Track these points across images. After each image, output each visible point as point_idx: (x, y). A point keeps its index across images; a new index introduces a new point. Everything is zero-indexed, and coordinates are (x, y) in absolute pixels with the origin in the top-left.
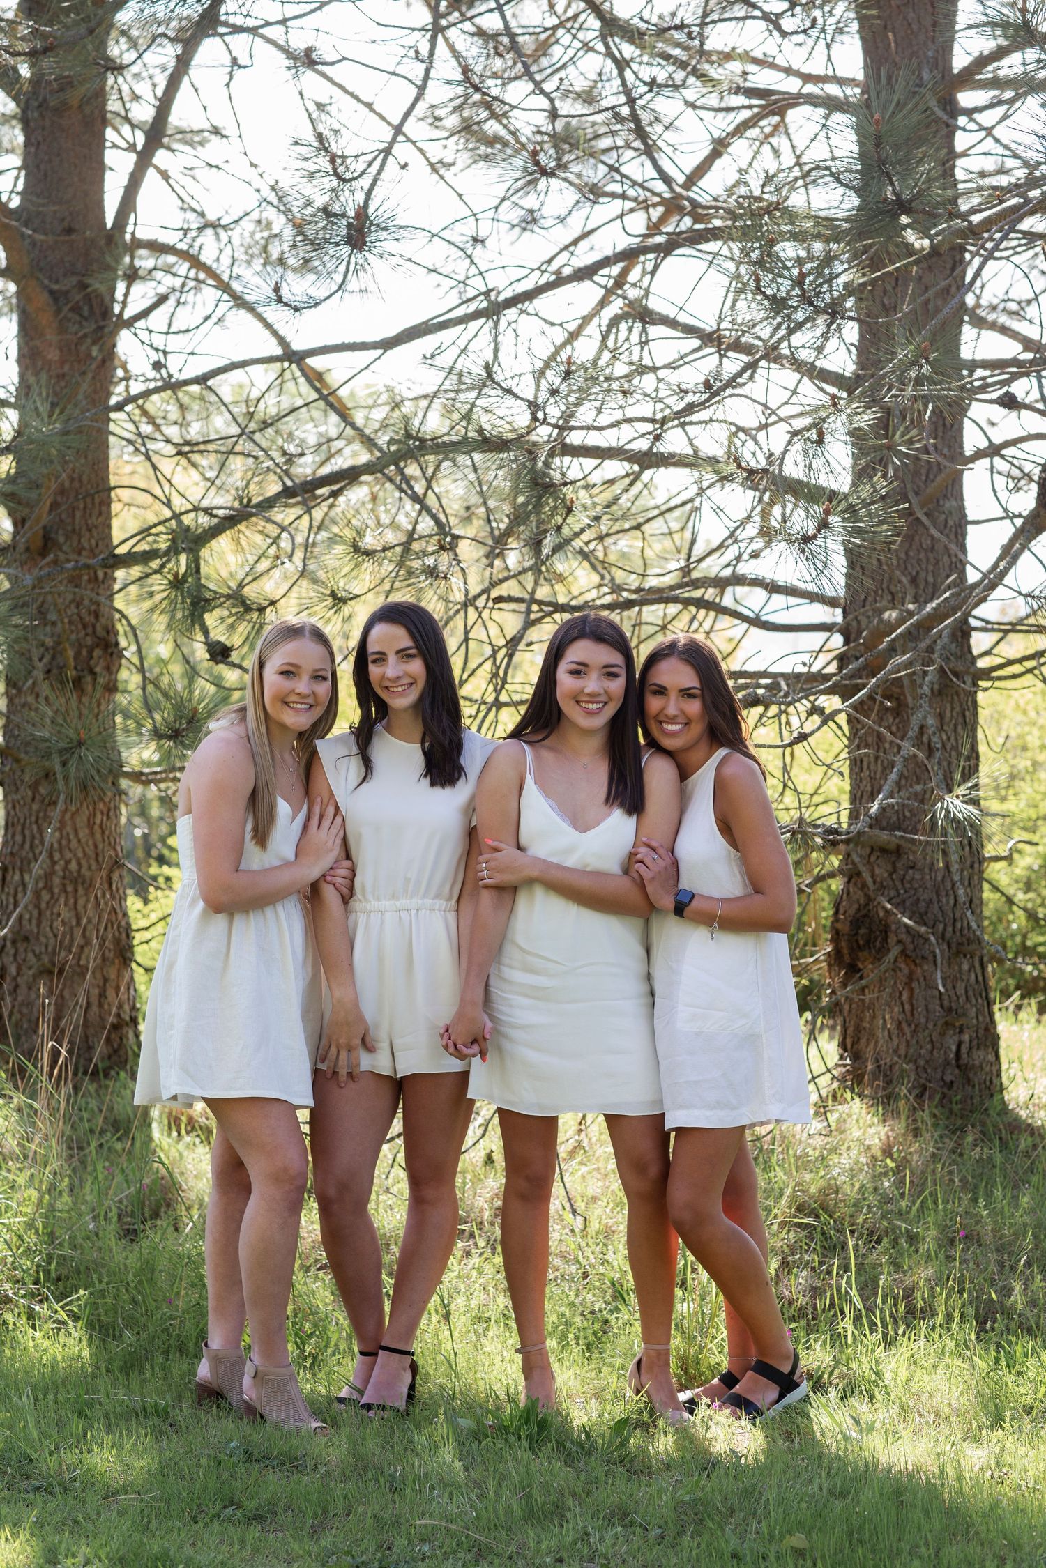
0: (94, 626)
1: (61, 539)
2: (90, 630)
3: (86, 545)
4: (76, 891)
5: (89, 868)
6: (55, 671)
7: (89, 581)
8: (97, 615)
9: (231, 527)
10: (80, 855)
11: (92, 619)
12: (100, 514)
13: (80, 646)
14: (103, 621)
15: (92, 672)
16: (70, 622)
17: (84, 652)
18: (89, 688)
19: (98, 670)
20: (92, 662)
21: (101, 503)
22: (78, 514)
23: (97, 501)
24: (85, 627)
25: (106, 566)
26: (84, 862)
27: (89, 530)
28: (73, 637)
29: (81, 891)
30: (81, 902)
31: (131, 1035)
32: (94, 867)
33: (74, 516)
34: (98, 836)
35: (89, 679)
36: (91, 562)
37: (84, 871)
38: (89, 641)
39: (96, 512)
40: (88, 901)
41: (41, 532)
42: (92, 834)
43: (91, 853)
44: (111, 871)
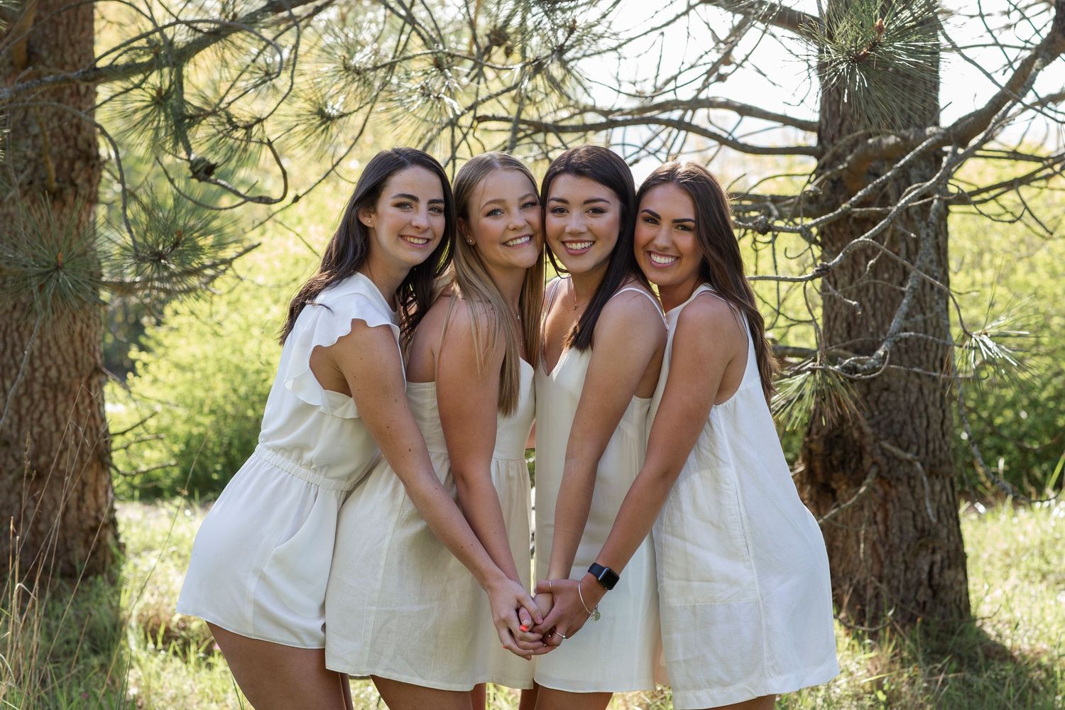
0: (76, 139)
1: (45, 53)
2: (72, 143)
3: (68, 59)
4: (56, 397)
5: (69, 375)
6: (37, 183)
7: (72, 95)
8: (79, 128)
9: (216, 41)
10: (60, 362)
11: (74, 132)
12: (83, 30)
13: (62, 158)
14: (84, 134)
15: (73, 184)
16: (52, 135)
17: (66, 164)
18: (70, 199)
19: (79, 181)
20: (74, 175)
21: (84, 19)
22: (61, 29)
23: (80, 16)
24: (67, 139)
25: (86, 80)
26: (64, 370)
27: (72, 45)
28: (55, 149)
29: (60, 397)
30: (61, 408)
31: (110, 539)
32: (74, 373)
33: (57, 31)
34: (78, 344)
35: (70, 191)
36: (71, 75)
37: (64, 378)
38: (71, 153)
39: (79, 27)
40: (67, 407)
41: (24, 46)
42: (72, 341)
43: (71, 361)
44: (90, 377)
